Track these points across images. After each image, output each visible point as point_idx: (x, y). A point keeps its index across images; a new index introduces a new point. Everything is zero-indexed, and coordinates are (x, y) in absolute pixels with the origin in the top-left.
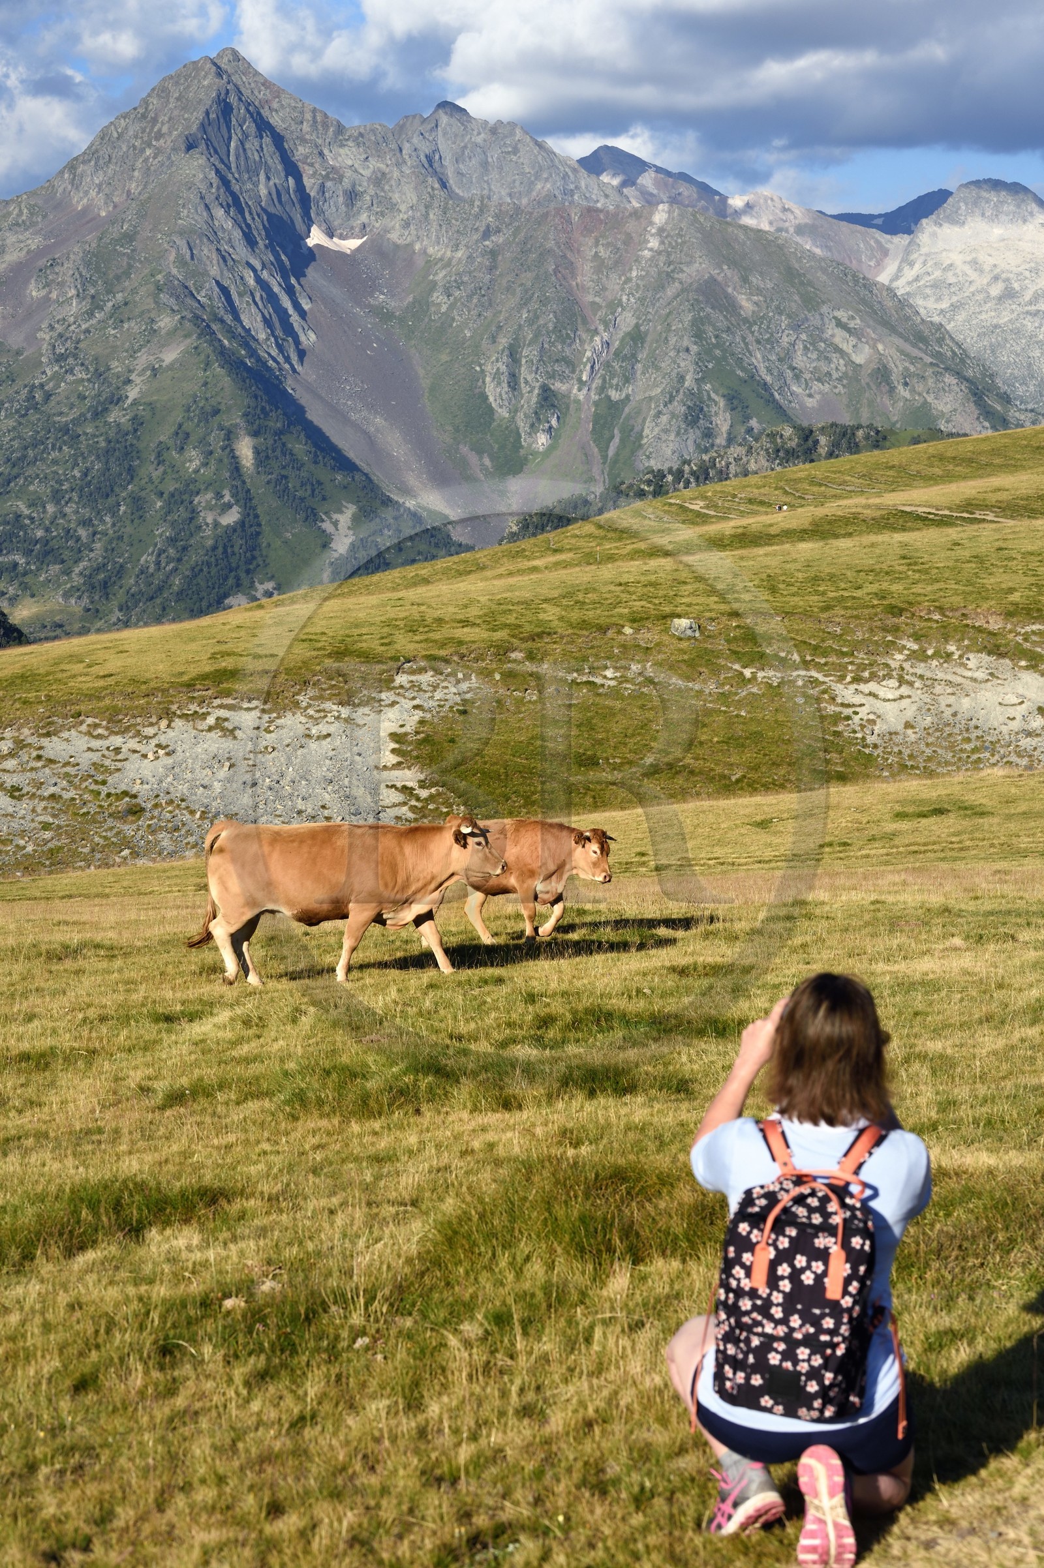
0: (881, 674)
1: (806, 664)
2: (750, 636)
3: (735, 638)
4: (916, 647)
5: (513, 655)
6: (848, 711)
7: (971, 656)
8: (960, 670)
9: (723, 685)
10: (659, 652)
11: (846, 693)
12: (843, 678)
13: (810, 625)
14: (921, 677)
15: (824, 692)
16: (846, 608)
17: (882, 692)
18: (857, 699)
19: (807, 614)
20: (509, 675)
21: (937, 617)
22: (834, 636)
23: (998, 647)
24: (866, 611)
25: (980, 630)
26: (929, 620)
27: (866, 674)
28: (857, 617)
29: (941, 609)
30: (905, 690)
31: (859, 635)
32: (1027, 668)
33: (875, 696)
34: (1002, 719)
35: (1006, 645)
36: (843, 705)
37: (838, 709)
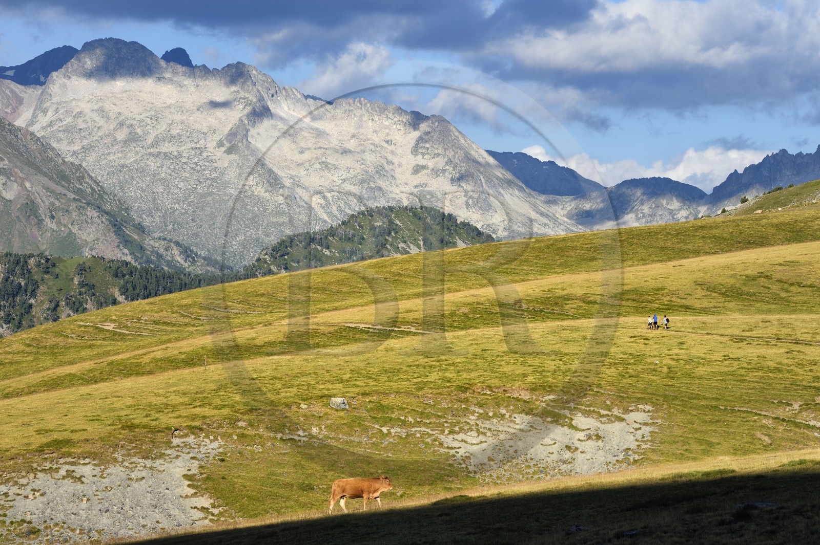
0: (466, 428)
1: (418, 424)
2: (381, 408)
3: (371, 408)
4: (481, 411)
5: (241, 424)
6: (452, 452)
7: (516, 415)
8: (512, 425)
9: (371, 438)
10: (328, 419)
11: (448, 440)
12: (443, 432)
13: (412, 400)
14: (490, 429)
15: (435, 440)
16: (431, 388)
17: (469, 440)
18: (456, 444)
19: (408, 393)
20: (242, 436)
21: (489, 392)
22: (430, 406)
23: (532, 410)
24: (445, 390)
25: (517, 399)
26: (485, 394)
27: (457, 429)
28: (440, 394)
29: (490, 387)
30: (482, 438)
31: (444, 405)
32: (552, 422)
33: (466, 442)
34: (545, 454)
35: (537, 409)
36: (448, 448)
37: (447, 450)
